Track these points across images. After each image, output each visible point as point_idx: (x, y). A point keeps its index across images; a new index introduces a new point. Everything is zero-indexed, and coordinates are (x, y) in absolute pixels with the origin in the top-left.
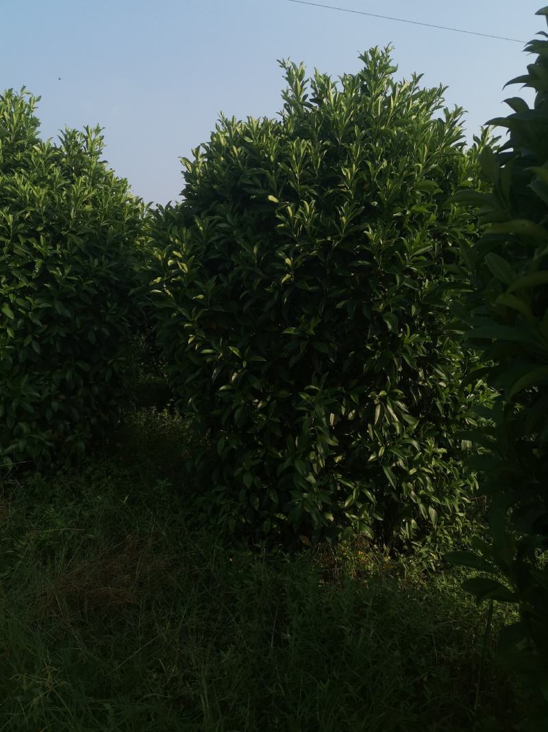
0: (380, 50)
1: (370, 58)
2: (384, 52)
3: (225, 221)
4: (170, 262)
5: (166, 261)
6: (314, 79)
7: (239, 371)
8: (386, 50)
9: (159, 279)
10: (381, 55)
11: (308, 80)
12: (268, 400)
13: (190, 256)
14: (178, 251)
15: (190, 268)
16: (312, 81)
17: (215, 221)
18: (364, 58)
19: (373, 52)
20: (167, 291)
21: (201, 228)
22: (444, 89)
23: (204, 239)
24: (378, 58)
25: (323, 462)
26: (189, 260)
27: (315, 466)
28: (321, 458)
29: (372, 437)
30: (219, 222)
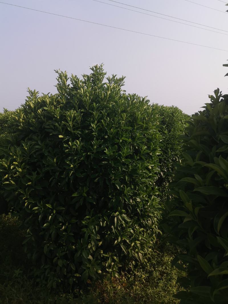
0: (99, 65)
1: (95, 69)
2: (100, 66)
3: (38, 144)
4: (12, 167)
5: (9, 167)
6: (71, 78)
7: (52, 214)
8: (101, 66)
9: (7, 175)
10: (99, 67)
11: (69, 78)
12: (67, 225)
13: (22, 163)
14: (16, 161)
15: (23, 169)
16: (71, 79)
17: (33, 144)
18: (92, 69)
19: (96, 67)
20: (12, 181)
21: (26, 149)
22: (124, 78)
23: (28, 153)
24: (98, 69)
25: (94, 248)
26: (22, 165)
27: (91, 250)
28: (93, 246)
29: (114, 232)
30: (35, 145)
